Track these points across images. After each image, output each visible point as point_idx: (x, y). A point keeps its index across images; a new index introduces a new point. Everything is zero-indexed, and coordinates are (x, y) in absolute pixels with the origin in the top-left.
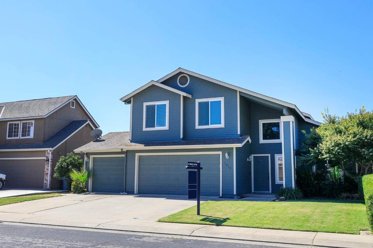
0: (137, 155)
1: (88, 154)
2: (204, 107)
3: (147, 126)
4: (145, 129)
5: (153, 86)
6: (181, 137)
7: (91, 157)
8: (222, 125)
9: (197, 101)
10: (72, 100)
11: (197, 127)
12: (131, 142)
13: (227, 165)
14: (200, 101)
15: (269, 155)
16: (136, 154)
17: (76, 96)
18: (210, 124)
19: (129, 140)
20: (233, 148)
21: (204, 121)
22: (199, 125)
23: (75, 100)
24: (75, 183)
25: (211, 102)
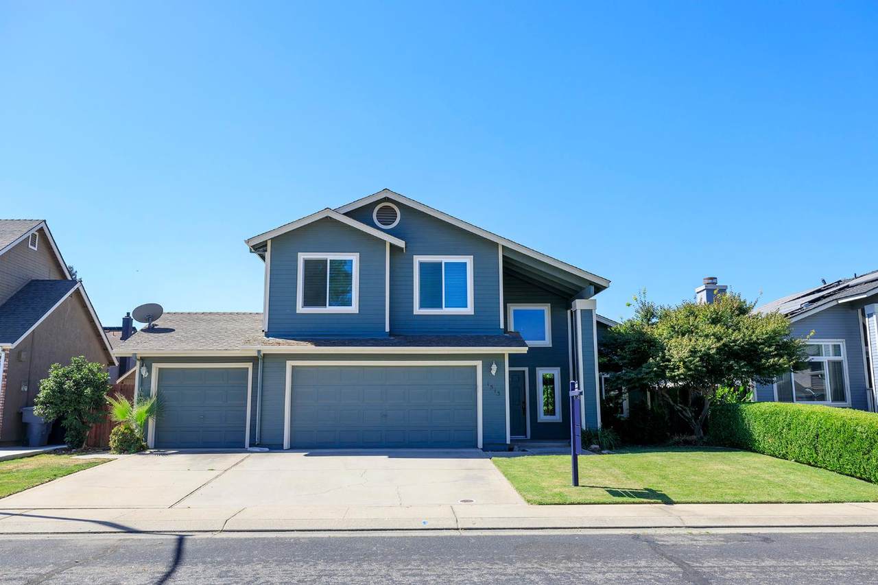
0: (290, 364)
1: (146, 361)
2: (431, 272)
3: (307, 303)
4: (300, 309)
5: (328, 219)
6: (387, 329)
7: (156, 367)
8: (469, 310)
9: (418, 259)
10: (34, 231)
11: (417, 310)
12: (267, 335)
13: (492, 387)
14: (422, 259)
15: (526, 369)
16: (287, 362)
17: (45, 221)
18: (446, 307)
19: (263, 331)
20: (503, 355)
21: (431, 298)
22: (422, 306)
23: (41, 231)
24: (124, 428)
25: (445, 263)
